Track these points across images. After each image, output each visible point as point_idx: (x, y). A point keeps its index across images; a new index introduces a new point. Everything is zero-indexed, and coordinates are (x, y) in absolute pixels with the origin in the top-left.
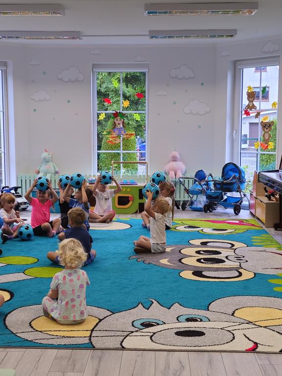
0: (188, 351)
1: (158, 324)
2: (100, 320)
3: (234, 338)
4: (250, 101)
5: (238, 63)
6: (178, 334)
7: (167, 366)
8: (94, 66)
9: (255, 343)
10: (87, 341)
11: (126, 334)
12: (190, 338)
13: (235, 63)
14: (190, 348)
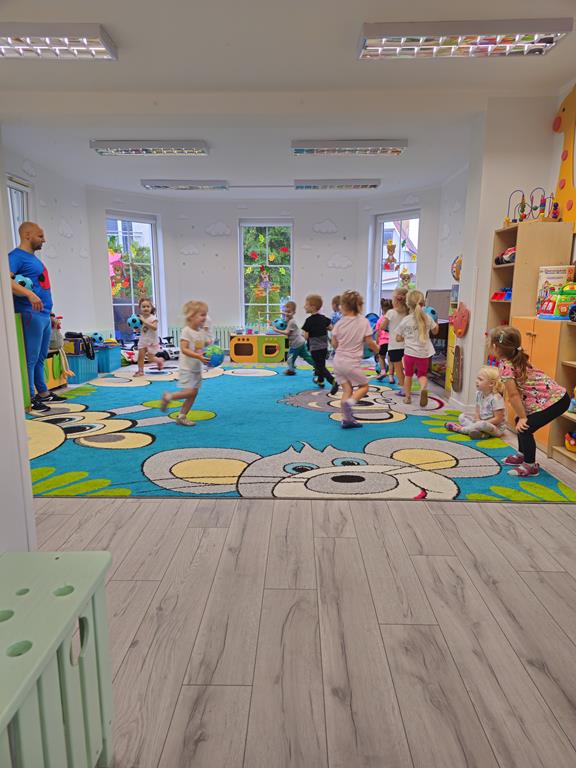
0: (348, 499)
1: (312, 469)
2: (249, 465)
3: (398, 484)
4: (390, 255)
5: (379, 217)
6: (335, 479)
7: (327, 519)
8: (241, 221)
9: (424, 490)
10: (233, 488)
11: (277, 480)
12: (349, 484)
13: (376, 216)
14: (350, 496)
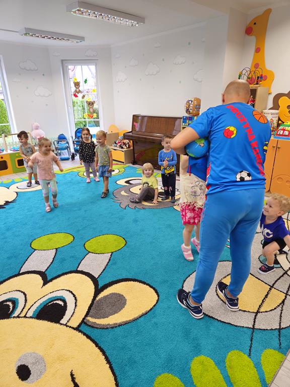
4: (76, 88)
5: (64, 62)
